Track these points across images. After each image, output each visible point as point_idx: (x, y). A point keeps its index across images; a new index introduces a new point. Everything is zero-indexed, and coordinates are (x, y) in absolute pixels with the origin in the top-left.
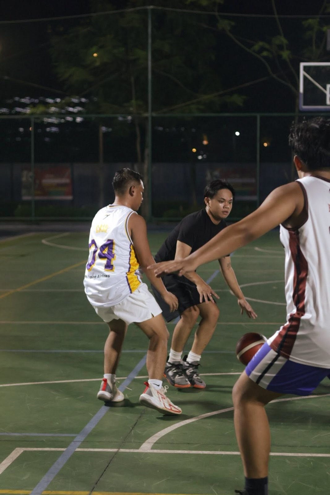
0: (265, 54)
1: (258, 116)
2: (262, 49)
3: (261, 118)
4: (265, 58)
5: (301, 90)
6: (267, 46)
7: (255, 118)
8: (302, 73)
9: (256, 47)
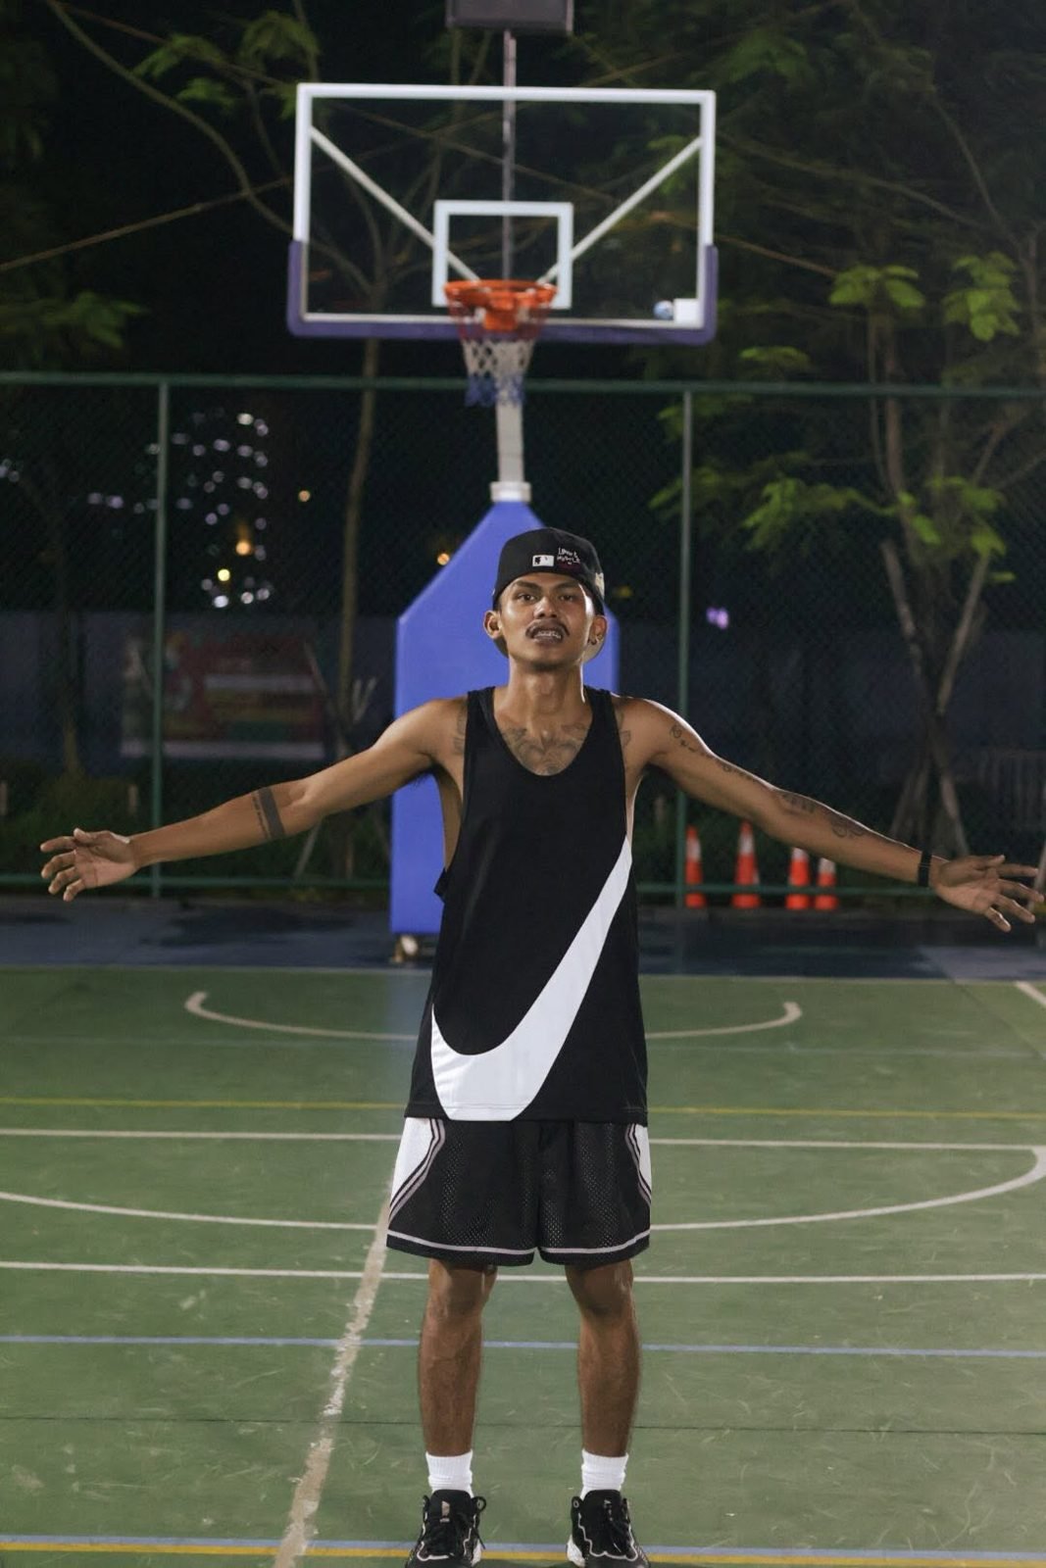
0: (199, 89)
1: (164, 384)
2: (187, 69)
3: (175, 393)
4: (205, 108)
5: (301, 229)
6: (212, 55)
7: (154, 391)
8: (305, 134)
9: (161, 60)
